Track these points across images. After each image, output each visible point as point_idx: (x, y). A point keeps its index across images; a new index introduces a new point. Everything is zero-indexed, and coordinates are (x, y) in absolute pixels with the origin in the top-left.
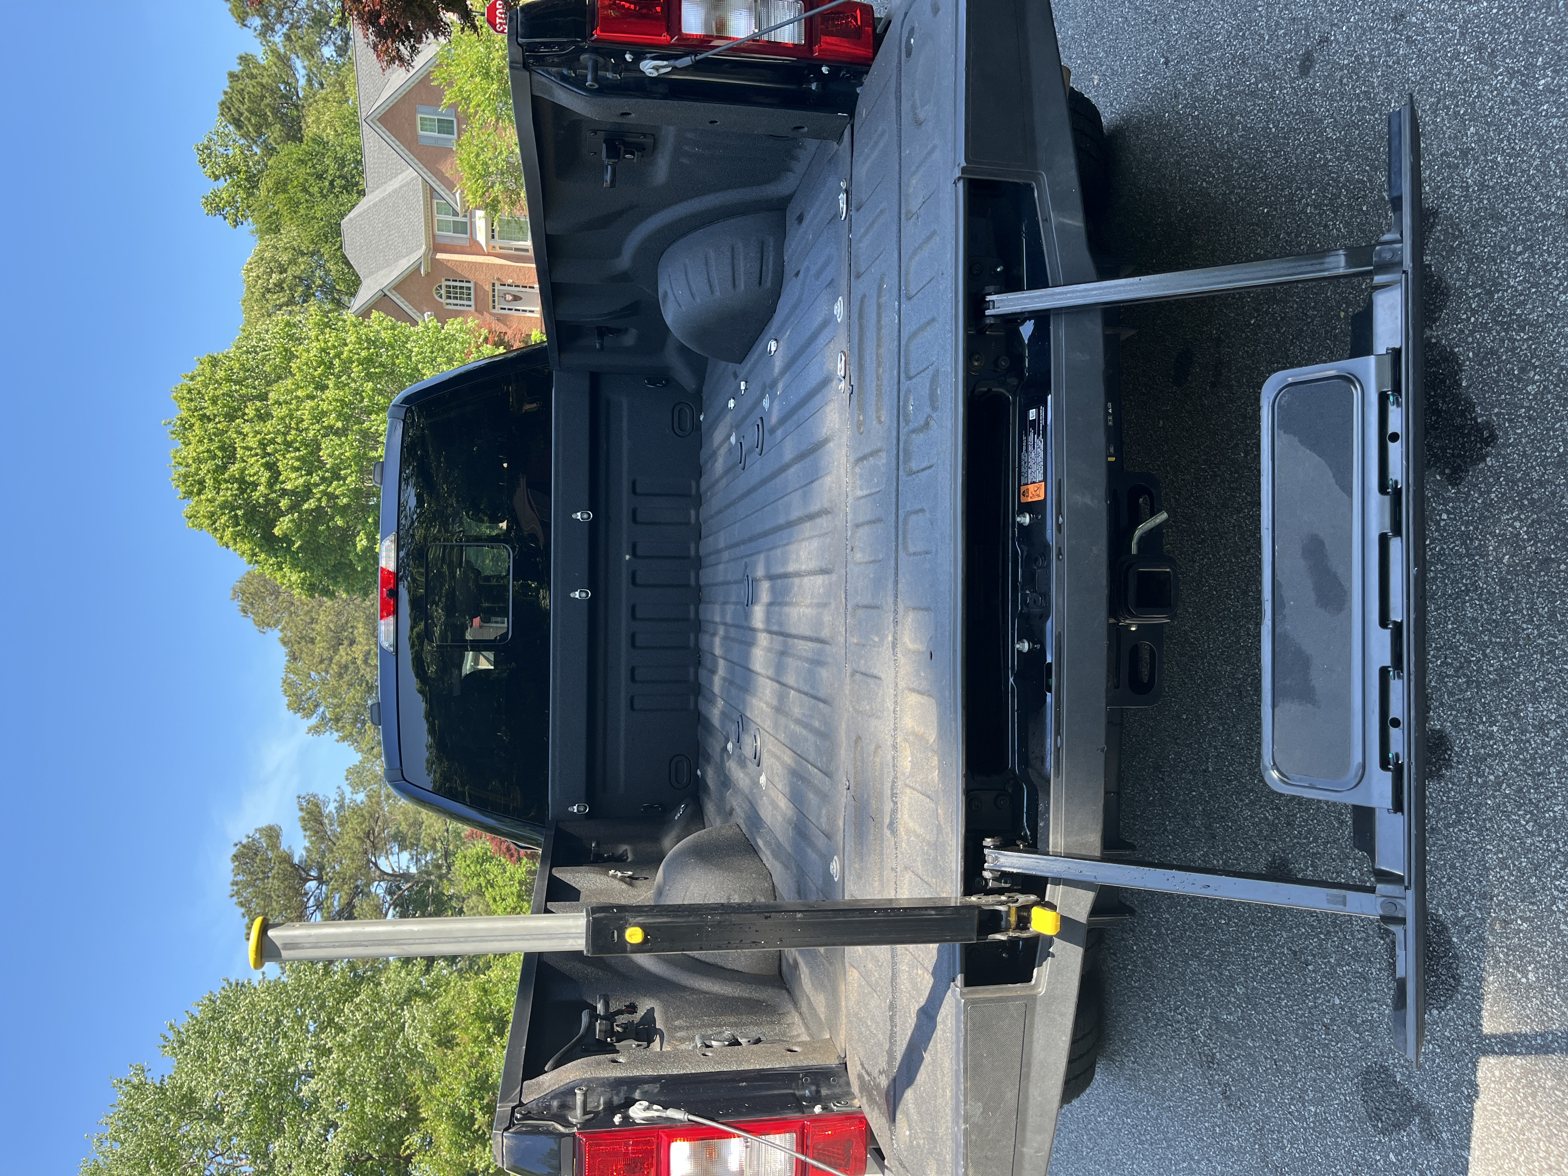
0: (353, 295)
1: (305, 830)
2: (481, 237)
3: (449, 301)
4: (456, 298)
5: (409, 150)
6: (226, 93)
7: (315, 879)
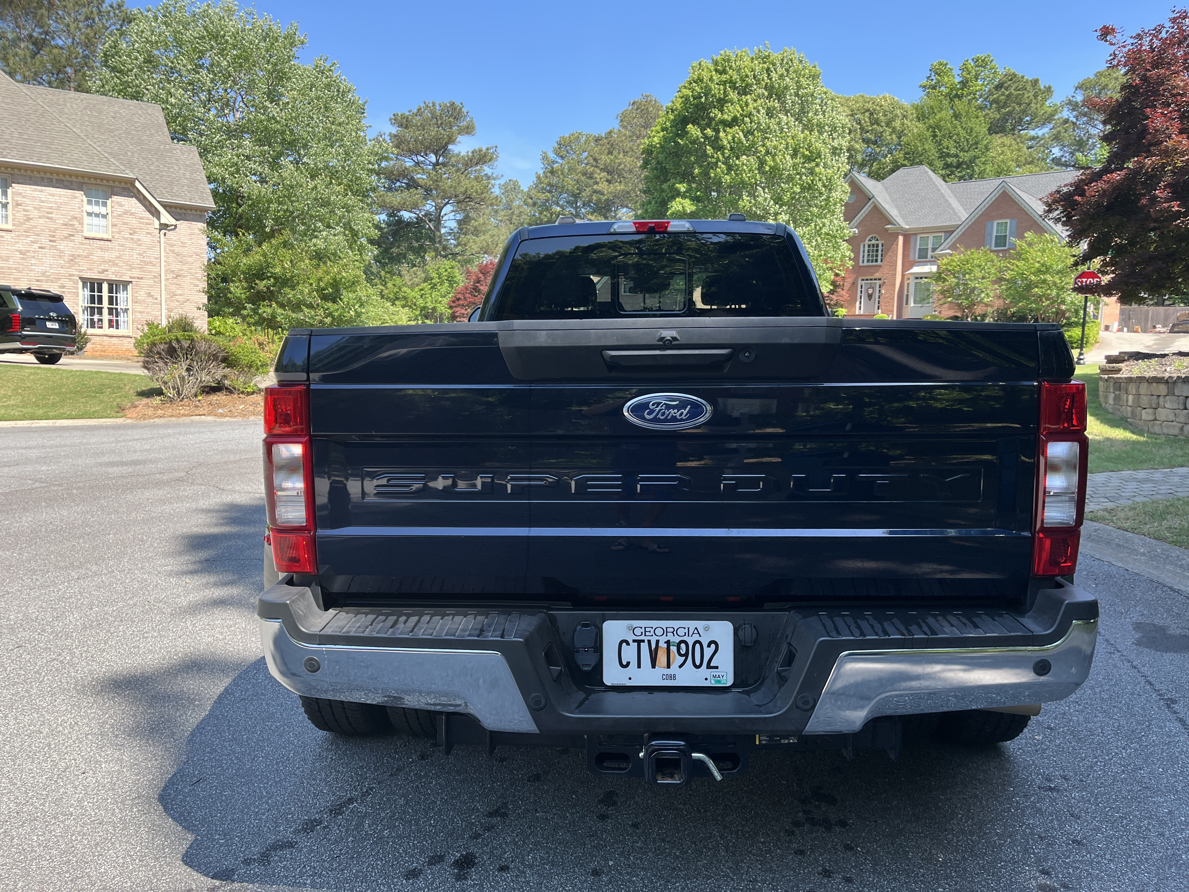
0: (870, 175)
1: (473, 152)
2: (916, 270)
3: (866, 246)
4: (869, 251)
5: (982, 215)
6: (1023, 77)
7: (438, 160)
